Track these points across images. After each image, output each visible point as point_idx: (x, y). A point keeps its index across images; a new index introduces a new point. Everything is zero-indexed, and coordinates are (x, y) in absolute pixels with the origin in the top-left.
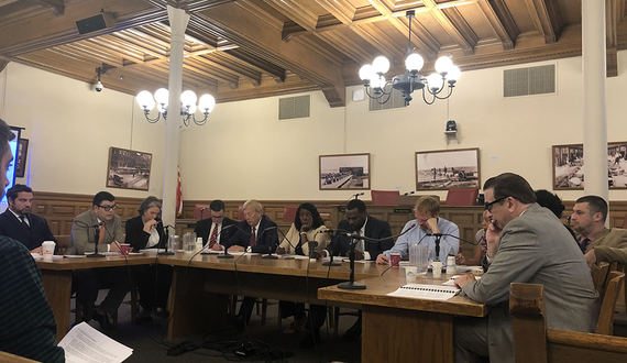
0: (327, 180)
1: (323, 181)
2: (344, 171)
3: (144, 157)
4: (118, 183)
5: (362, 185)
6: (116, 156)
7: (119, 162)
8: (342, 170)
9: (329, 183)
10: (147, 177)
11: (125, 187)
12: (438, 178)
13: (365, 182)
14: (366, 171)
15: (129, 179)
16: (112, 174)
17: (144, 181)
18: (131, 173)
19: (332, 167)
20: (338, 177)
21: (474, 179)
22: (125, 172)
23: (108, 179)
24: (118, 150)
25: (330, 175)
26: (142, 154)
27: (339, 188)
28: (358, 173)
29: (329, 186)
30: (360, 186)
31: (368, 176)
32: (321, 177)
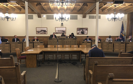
2: (42, 31)
13: (46, 33)
14: (46, 31)
19: (39, 30)
20: (40, 32)
21: (65, 32)
27: (41, 34)
28: (45, 31)
29: (38, 33)
30: (45, 33)
31: (47, 32)
32: (37, 32)
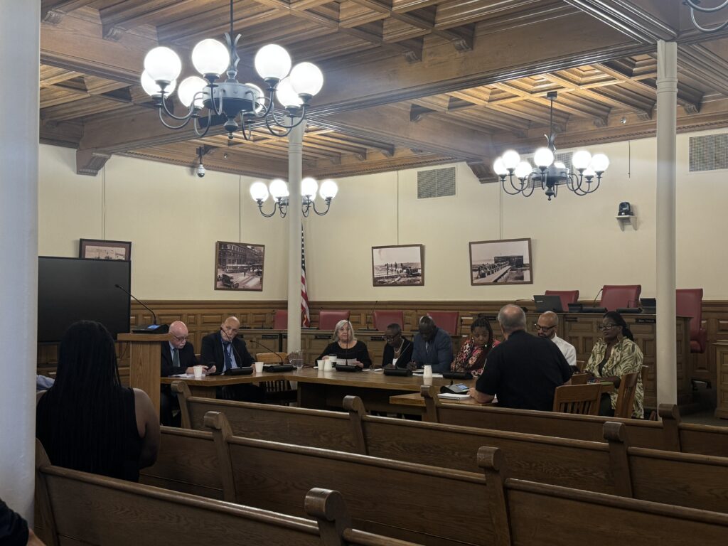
0: (480, 272)
1: (475, 274)
2: (500, 261)
3: (255, 250)
4: (226, 284)
5: (522, 278)
6: (223, 252)
7: (228, 258)
8: (498, 260)
9: (483, 276)
10: (260, 274)
11: (236, 288)
12: (390, 274)
13: (527, 274)
14: (526, 261)
15: (239, 278)
16: (221, 273)
17: (257, 280)
18: (243, 270)
19: (485, 256)
20: (493, 268)
21: (418, 275)
22: (235, 271)
23: (217, 280)
24: (225, 244)
25: (482, 267)
26: (254, 246)
27: (495, 282)
28: (517, 263)
29: (482, 280)
30: (520, 280)
31: (530, 267)
32: (473, 269)
